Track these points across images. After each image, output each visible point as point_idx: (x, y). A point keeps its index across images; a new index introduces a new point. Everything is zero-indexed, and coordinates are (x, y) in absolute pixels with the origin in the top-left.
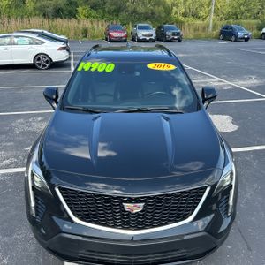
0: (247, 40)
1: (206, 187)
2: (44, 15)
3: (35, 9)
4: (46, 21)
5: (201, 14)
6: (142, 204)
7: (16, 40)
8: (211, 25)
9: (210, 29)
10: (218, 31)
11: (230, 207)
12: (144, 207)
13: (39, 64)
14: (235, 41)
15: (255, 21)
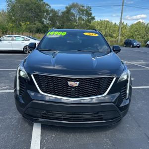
0: (139, 47)
1: (113, 78)
2: (31, 32)
3: (26, 29)
4: (31, 34)
5: (114, 35)
6: (78, 83)
7: (15, 38)
8: (119, 40)
9: (119, 42)
10: (123, 42)
11: (128, 95)
12: (79, 84)
13: (26, 51)
14: (132, 47)
15: (143, 39)
